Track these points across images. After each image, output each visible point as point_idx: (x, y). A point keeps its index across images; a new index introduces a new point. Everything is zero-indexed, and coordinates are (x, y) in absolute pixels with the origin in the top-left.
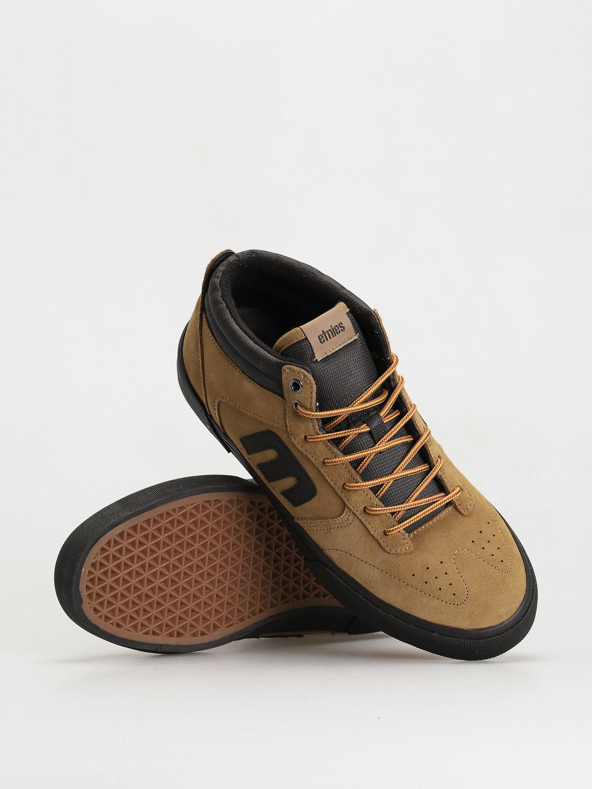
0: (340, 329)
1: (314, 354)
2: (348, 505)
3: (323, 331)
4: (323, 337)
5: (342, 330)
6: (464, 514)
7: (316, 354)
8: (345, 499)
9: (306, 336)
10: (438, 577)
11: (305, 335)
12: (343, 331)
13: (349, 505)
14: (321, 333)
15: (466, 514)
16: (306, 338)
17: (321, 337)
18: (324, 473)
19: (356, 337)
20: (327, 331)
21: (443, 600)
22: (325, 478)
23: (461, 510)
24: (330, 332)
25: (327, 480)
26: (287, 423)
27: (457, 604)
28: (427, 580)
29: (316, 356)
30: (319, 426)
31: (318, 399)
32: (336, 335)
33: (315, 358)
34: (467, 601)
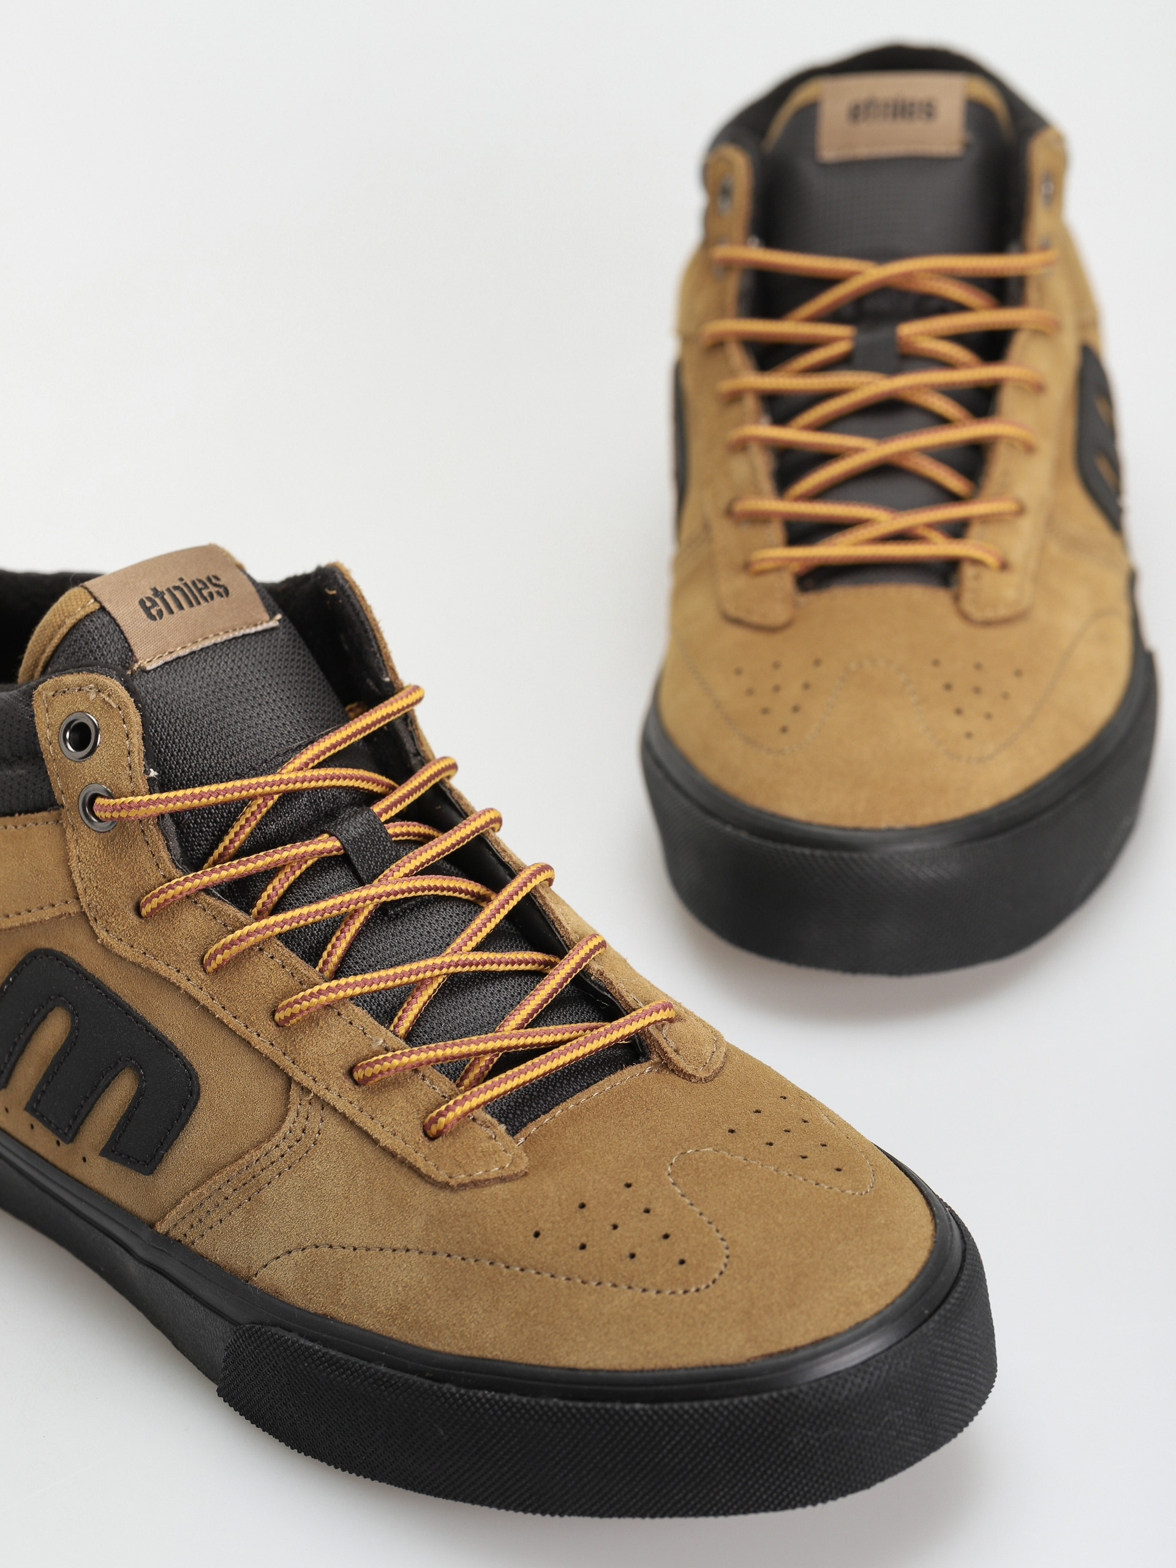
0: (213, 589)
1: (131, 650)
2: (296, 1079)
3: (155, 590)
4: (155, 604)
5: (218, 593)
6: (695, 1077)
7: (139, 652)
8: (285, 1062)
9: (100, 602)
10: (619, 1222)
11: (96, 600)
12: (222, 596)
13: (299, 1076)
14: (150, 594)
15: (701, 1073)
16: (103, 609)
17: (148, 604)
18: (210, 1000)
19: (273, 623)
20: (168, 590)
21: (646, 1286)
22: (215, 1015)
23: (682, 1064)
24: (177, 593)
25: (220, 1022)
26: (77, 880)
27: (698, 1290)
28: (584, 1240)
29: (138, 655)
30: (169, 850)
31: (152, 757)
32: (199, 603)
33: (137, 661)
34: (727, 1272)
